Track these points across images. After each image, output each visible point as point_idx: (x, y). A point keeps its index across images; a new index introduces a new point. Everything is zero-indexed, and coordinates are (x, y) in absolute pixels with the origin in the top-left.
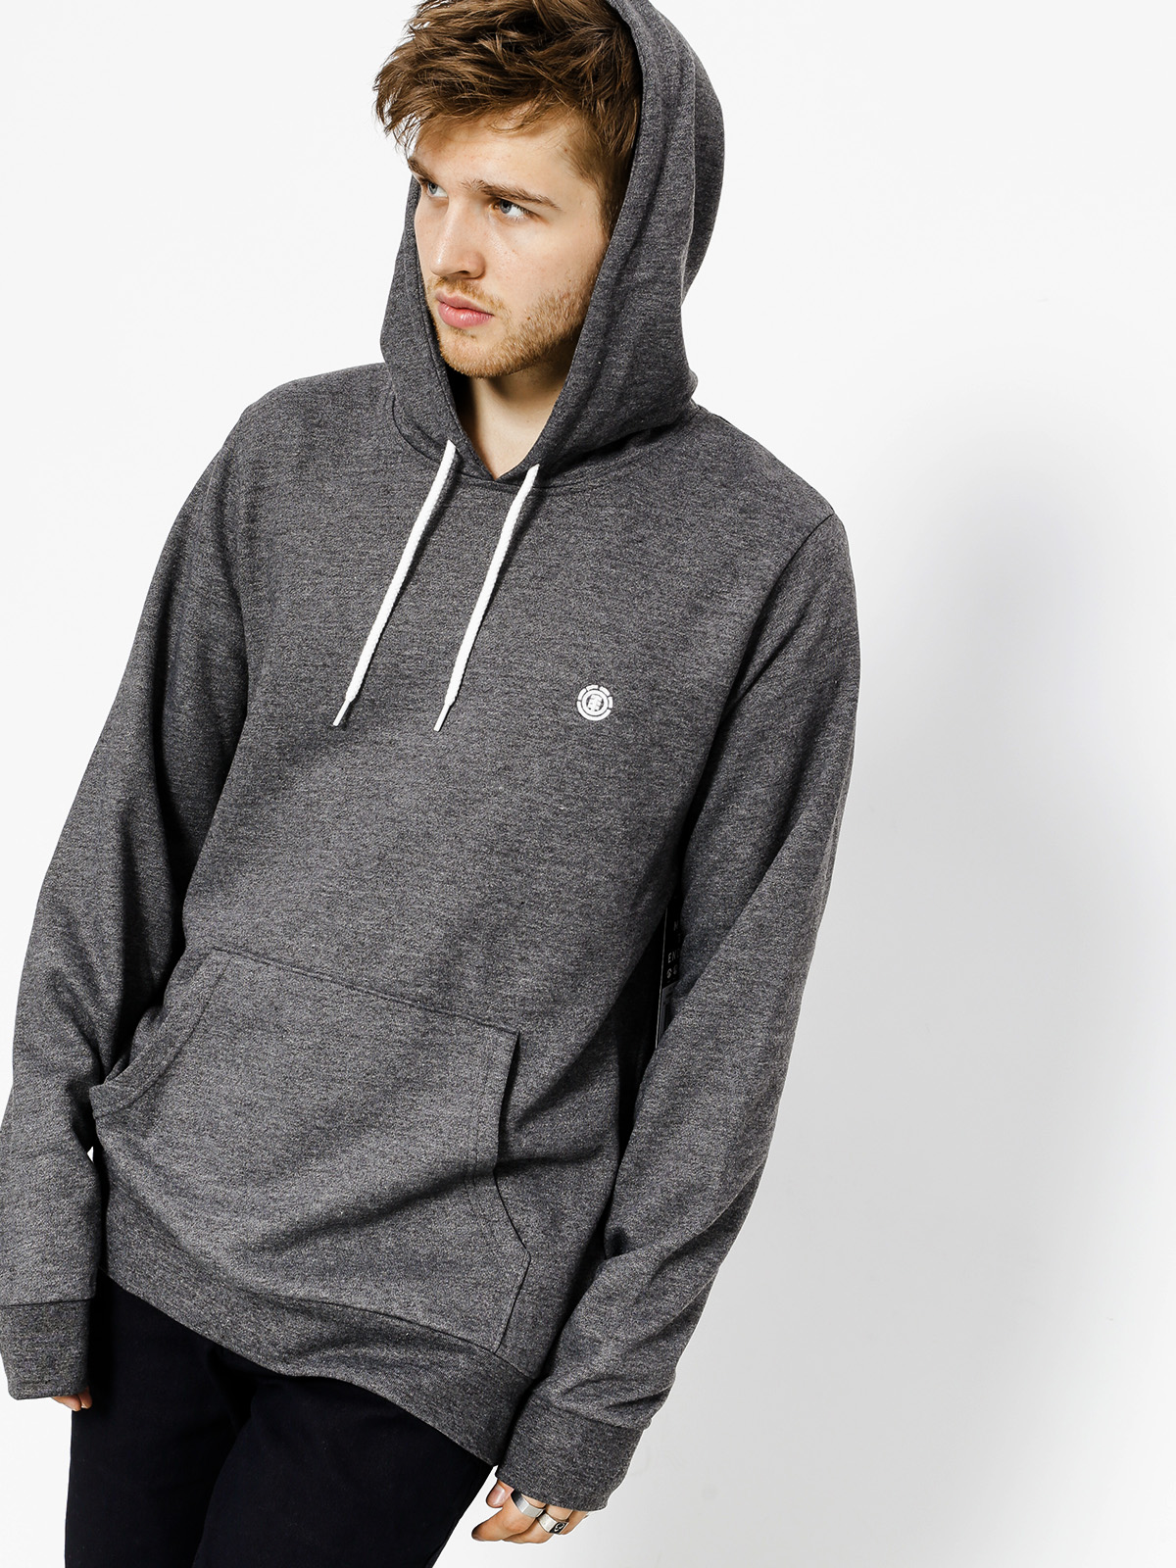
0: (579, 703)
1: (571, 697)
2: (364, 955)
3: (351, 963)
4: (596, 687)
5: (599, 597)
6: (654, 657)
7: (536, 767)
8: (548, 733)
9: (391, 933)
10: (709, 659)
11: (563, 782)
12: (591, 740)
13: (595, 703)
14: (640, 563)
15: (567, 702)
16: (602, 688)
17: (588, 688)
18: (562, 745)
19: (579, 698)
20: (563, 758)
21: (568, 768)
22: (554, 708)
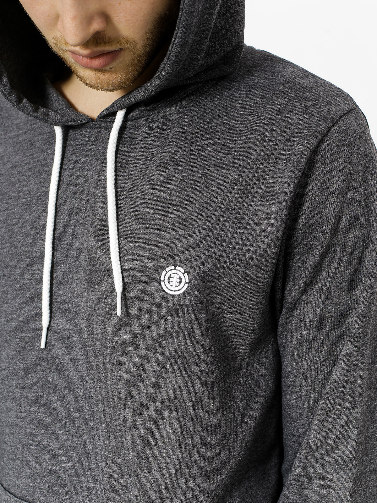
0: (162, 283)
1: (156, 279)
2: (67, 489)
3: (59, 495)
4: (173, 267)
5: (169, 197)
6: (217, 237)
7: (142, 338)
8: (144, 310)
9: (82, 471)
10: (261, 232)
11: (164, 347)
12: (178, 311)
13: (175, 280)
14: (200, 166)
15: (154, 284)
16: (178, 268)
17: (167, 269)
18: (157, 318)
19: (162, 278)
20: (160, 327)
21: (165, 335)
22: (145, 289)
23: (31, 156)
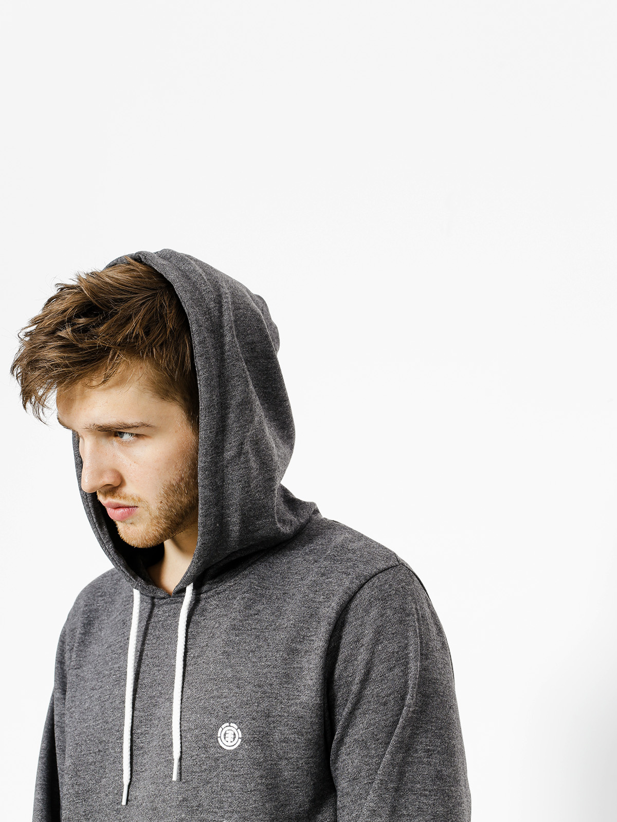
0: (219, 739)
1: (213, 736)
4: (228, 724)
5: (227, 659)
6: (264, 693)
7: (203, 794)
8: (205, 767)
10: (304, 686)
11: (221, 802)
12: (232, 765)
13: (230, 736)
14: (255, 629)
15: (213, 741)
16: (232, 724)
17: (223, 726)
18: (215, 773)
19: (219, 735)
20: (217, 783)
21: (223, 790)
22: (205, 747)
23: (123, 635)
